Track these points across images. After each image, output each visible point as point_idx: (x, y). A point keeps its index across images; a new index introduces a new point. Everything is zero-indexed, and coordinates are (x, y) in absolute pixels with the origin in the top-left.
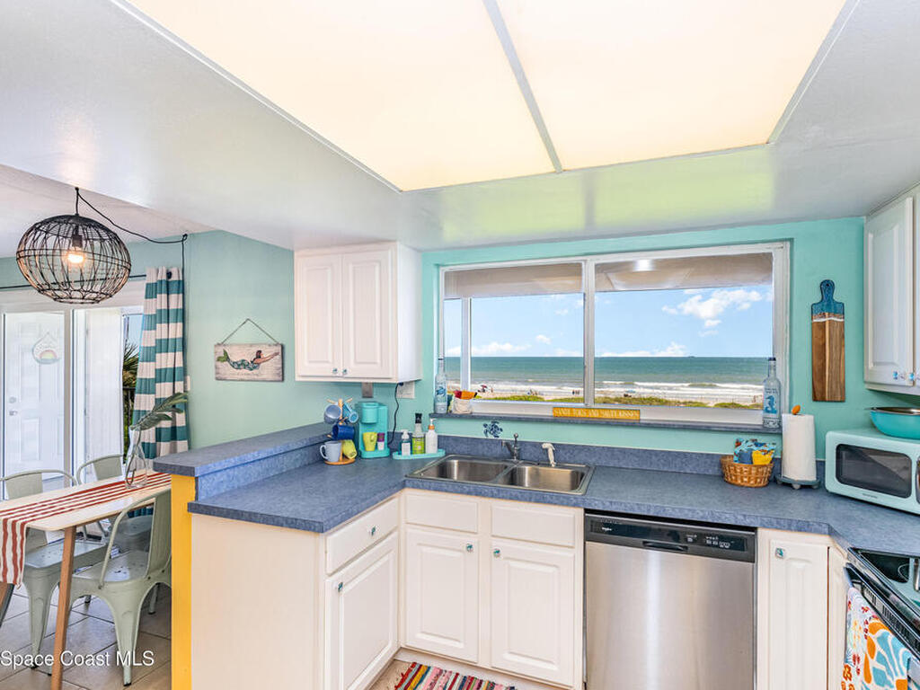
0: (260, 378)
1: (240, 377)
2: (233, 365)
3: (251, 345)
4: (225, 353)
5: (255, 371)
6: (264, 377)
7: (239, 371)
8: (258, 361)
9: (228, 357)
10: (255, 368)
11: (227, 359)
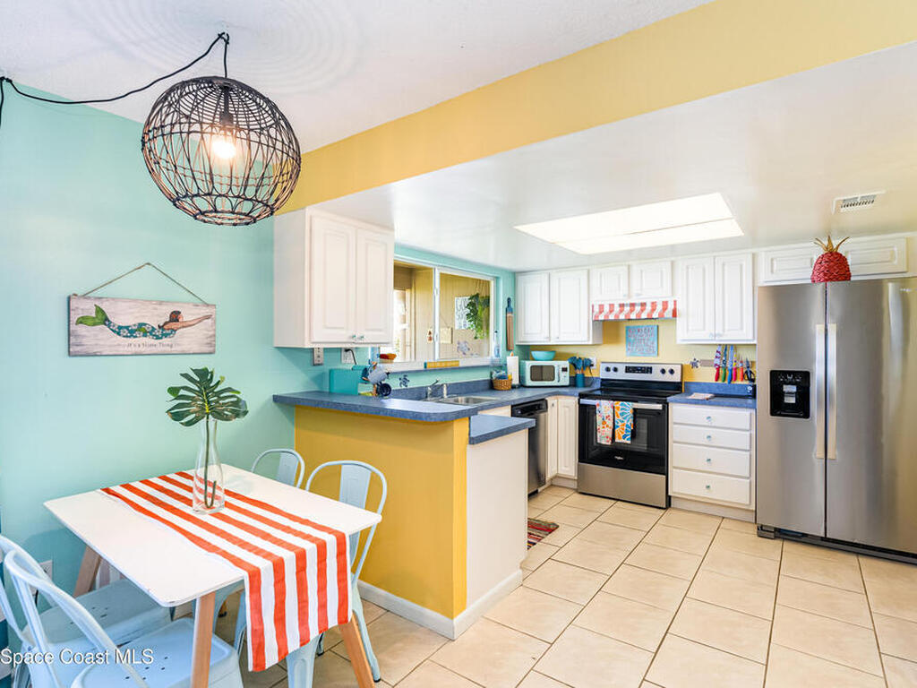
0: (174, 349)
1: (133, 350)
2: (118, 331)
3: (161, 303)
4: (99, 311)
5: (165, 340)
6: (186, 348)
7: (131, 340)
8: (173, 325)
9: (107, 319)
10: (166, 335)
11: (105, 321)
